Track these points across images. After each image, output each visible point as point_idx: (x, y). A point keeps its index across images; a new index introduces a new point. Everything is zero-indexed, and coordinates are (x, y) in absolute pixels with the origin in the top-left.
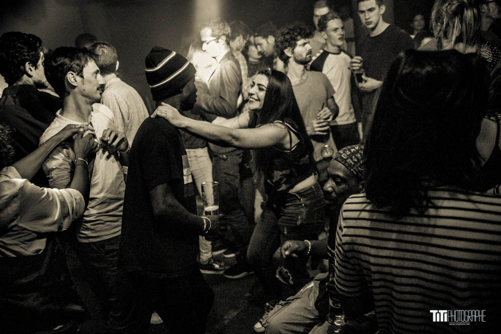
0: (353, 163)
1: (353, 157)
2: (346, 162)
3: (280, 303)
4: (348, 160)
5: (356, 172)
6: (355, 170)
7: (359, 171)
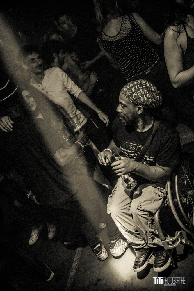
0: (130, 95)
1: (130, 90)
2: (126, 94)
3: (110, 197)
4: (127, 93)
5: (132, 100)
6: (131, 99)
7: (134, 100)
